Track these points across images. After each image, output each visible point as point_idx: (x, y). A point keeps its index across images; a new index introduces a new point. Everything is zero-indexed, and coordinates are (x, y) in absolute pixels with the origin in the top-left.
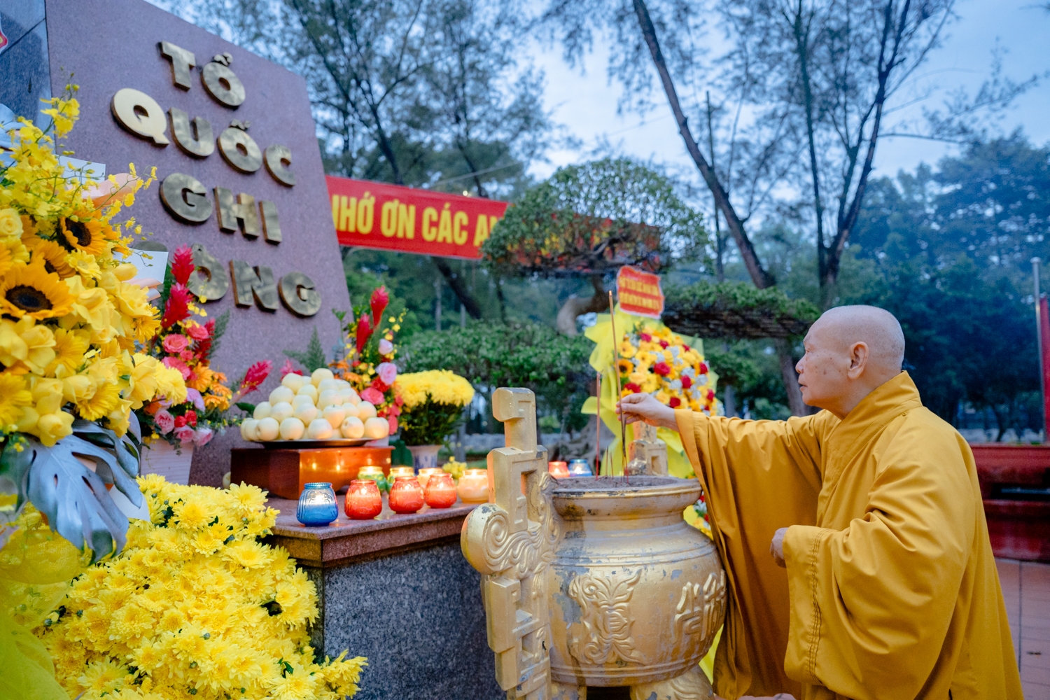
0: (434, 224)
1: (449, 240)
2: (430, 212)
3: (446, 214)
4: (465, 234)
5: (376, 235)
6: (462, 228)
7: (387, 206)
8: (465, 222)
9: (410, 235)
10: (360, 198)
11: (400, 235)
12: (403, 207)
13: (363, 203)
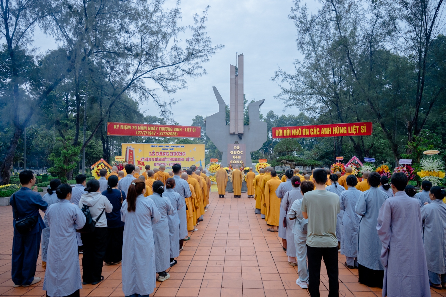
0: (313, 132)
1: (316, 134)
2: (312, 129)
3: (315, 129)
4: (319, 132)
5: (302, 135)
6: (318, 131)
7: (303, 130)
8: (319, 130)
9: (308, 134)
10: (298, 129)
11: (306, 134)
12: (306, 129)
13: (299, 130)
